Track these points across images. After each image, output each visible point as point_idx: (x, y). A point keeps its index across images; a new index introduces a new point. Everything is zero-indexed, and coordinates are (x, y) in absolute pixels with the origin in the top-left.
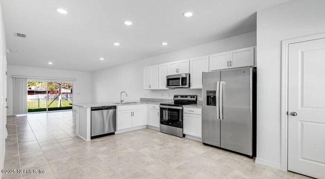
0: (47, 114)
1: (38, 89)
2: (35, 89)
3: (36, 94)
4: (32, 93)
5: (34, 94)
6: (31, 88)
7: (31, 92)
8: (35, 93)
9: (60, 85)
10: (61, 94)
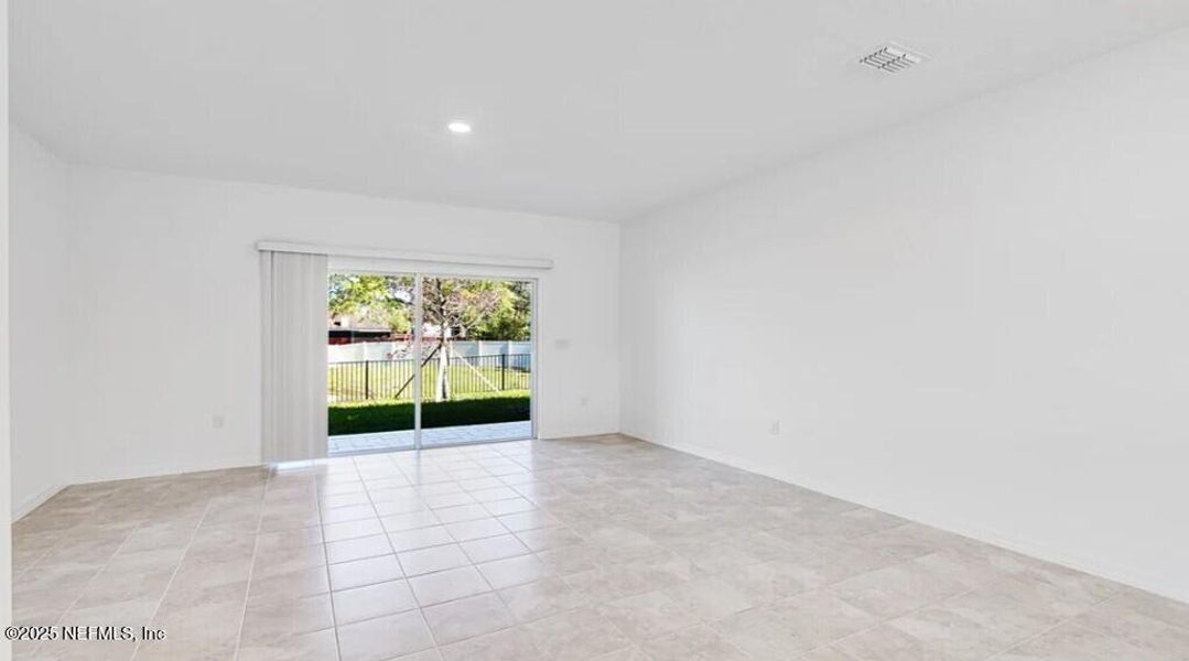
0: (419, 457)
1: (359, 325)
2: (350, 326)
3: (355, 342)
4: (344, 339)
5: (349, 342)
6: (338, 324)
7: (338, 337)
8: (353, 339)
9: (443, 304)
10: (445, 341)
